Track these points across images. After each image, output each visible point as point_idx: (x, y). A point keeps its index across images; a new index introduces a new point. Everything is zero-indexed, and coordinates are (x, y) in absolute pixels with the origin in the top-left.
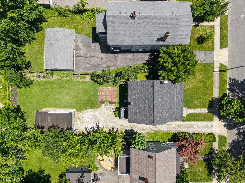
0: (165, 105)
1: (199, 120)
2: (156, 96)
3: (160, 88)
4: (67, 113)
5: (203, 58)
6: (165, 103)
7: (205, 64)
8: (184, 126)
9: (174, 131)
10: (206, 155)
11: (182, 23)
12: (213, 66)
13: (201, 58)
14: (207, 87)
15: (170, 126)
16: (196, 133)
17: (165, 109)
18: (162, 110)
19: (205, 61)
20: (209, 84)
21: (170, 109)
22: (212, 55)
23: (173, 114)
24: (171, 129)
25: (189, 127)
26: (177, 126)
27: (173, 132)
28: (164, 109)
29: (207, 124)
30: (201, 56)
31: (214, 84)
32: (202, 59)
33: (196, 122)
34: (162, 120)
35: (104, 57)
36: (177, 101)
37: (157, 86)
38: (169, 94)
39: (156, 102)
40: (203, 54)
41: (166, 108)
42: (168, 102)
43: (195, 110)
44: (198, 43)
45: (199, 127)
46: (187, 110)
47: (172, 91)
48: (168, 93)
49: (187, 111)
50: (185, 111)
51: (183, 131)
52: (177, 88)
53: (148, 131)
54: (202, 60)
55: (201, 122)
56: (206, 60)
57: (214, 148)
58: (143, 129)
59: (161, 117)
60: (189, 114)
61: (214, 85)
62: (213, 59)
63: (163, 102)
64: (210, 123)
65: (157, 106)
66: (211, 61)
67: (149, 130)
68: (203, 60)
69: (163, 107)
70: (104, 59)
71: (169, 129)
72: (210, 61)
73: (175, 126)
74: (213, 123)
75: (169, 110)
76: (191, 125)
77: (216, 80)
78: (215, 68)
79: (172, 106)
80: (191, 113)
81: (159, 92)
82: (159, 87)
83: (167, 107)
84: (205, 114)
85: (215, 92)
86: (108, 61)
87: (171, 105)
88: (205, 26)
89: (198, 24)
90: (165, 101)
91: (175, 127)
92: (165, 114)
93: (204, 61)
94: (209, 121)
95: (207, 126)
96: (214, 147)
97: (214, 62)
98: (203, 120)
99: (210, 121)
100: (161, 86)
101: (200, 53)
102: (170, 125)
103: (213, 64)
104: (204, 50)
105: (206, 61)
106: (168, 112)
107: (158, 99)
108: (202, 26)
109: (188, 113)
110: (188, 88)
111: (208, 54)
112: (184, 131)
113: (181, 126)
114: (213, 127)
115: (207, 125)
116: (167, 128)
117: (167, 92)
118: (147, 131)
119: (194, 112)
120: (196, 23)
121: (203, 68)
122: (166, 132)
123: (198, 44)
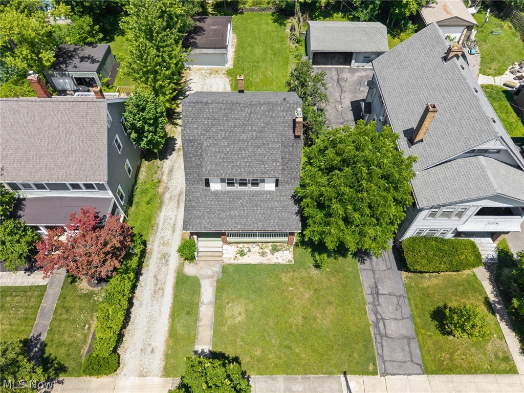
0: (233, 138)
1: (173, 320)
2: (260, 108)
3: (282, 121)
4: (226, 43)
5: (389, 332)
6: (241, 138)
7: (371, 340)
8: (164, 269)
9: (153, 241)
10: (44, 345)
11: (476, 172)
12: (366, 373)
13: (385, 321)
14: (290, 348)
15: (170, 232)
16: (132, 310)
17: (224, 138)
18: (222, 128)
19: (378, 337)
20: (298, 355)
21: (222, 156)
22: (406, 365)
23: (209, 168)
24: (159, 234)
25: (156, 285)
26: (165, 249)
27: (151, 239)
28: (223, 136)
29: (156, 351)
30: (393, 322)
31: (300, 376)
32: (385, 326)
33: (169, 310)
34: (194, 126)
35: (344, 106)
36: (244, 210)
37: (287, 111)
38: (265, 152)
39: (243, 109)
40: (403, 332)
41: (226, 144)
42: (244, 149)
43: (210, 303)
44: (434, 312)
45: (152, 319)
46: (212, 278)
47: (274, 164)
48: (269, 148)
49: (209, 277)
50: (210, 273)
51: (148, 266)
52: (282, 210)
53: (165, 181)
54: (381, 325)
55: (166, 329)
56: (385, 343)
57: (59, 382)
58: (171, 171)
59: (204, 124)
60: (199, 286)
61: (297, 379)
62: (395, 372)
63: (243, 132)
64: (157, 362)
65: (232, 111)
66: (384, 362)
67: (167, 183)
68: (383, 331)
69: (230, 133)
70: (340, 106)
71: (160, 228)
72: (382, 356)
73: (168, 243)
74: (154, 376)
75: (219, 152)
76: (161, 292)
77: (316, 384)
78: (359, 378)
79: (232, 164)
80: (203, 290)
81: (271, 117)
82: (284, 117)
83: (228, 146)
84: (194, 343)
85: (270, 382)
86: (337, 111)
87: (233, 162)
88: (502, 337)
89: (498, 311)
90: (245, 138)
91: (166, 244)
92: (210, 138)
93: (381, 336)
94: (167, 356)
95: (149, 351)
96: (62, 382)
97: (384, 374)
98: (173, 333)
99: (166, 363)
100: (286, 122)
101: (403, 319)
102: (174, 231)
103: (374, 373)
104: (417, 335)
105: (381, 343)
106: (214, 150)
107: (251, 113)
108: (497, 324)
109: (201, 281)
110: (284, 279)
111: (407, 349)
112: (148, 270)
113: (164, 261)
114: (142, 375)
115: (152, 351)
116: (166, 224)
117: (270, 146)
118: (165, 178)
119: (205, 302)
120: (499, 303)
121: (354, 329)
122: (153, 222)
123: (431, 313)
